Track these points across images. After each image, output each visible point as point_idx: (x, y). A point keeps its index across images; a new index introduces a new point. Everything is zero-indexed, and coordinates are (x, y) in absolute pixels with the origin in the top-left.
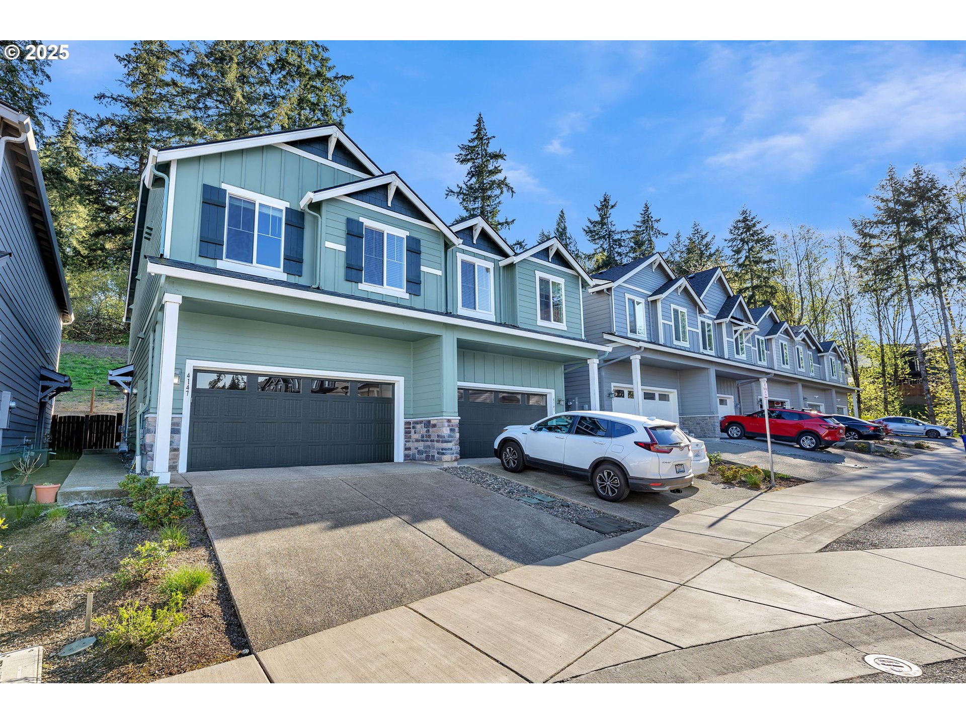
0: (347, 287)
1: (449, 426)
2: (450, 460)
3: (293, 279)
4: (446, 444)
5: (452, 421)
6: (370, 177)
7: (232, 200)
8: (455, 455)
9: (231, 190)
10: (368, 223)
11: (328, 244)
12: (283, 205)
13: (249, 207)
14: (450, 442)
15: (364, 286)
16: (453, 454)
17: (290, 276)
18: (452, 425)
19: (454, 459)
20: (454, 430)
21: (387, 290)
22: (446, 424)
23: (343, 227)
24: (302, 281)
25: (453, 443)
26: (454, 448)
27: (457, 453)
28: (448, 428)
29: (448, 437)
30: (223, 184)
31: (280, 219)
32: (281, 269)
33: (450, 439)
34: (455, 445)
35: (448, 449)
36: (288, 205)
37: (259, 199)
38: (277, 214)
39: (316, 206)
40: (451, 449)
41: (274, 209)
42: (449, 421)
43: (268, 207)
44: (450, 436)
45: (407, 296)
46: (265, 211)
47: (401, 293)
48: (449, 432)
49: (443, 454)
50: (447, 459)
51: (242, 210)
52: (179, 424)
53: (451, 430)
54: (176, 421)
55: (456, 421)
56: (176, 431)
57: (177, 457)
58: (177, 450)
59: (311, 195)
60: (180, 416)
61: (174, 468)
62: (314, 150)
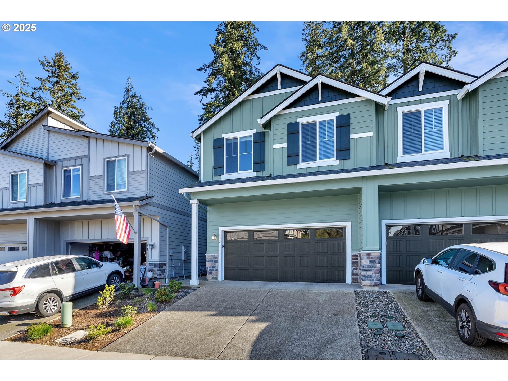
0: (290, 170)
1: (368, 258)
2: (369, 285)
3: (260, 174)
4: (365, 272)
5: (372, 254)
7: (228, 141)
8: (375, 281)
9: (226, 136)
10: (302, 121)
11: (275, 146)
12: (251, 133)
13: (235, 141)
15: (302, 166)
16: (373, 280)
17: (257, 173)
18: (372, 258)
19: (374, 285)
20: (375, 261)
21: (320, 163)
22: (365, 257)
23: (285, 131)
24: (266, 174)
25: (373, 272)
26: (374, 275)
27: (377, 280)
28: (368, 260)
29: (368, 267)
30: (222, 135)
31: (252, 140)
32: (253, 170)
33: (370, 269)
34: (375, 273)
35: (368, 276)
36: (255, 131)
37: (239, 135)
38: (249, 139)
39: (267, 125)
40: (371, 277)
41: (247, 137)
42: (369, 254)
43: (245, 137)
44: (369, 266)
45: (337, 162)
46: (243, 140)
47: (333, 162)
48: (368, 263)
49: (363, 280)
50: (365, 284)
51: (232, 144)
52: (217, 258)
53: (371, 261)
54: (216, 256)
55: (376, 254)
56: (216, 261)
57: (217, 273)
58: (217, 270)
59: (259, 121)
60: (217, 254)
61: (216, 278)
62: (270, 88)
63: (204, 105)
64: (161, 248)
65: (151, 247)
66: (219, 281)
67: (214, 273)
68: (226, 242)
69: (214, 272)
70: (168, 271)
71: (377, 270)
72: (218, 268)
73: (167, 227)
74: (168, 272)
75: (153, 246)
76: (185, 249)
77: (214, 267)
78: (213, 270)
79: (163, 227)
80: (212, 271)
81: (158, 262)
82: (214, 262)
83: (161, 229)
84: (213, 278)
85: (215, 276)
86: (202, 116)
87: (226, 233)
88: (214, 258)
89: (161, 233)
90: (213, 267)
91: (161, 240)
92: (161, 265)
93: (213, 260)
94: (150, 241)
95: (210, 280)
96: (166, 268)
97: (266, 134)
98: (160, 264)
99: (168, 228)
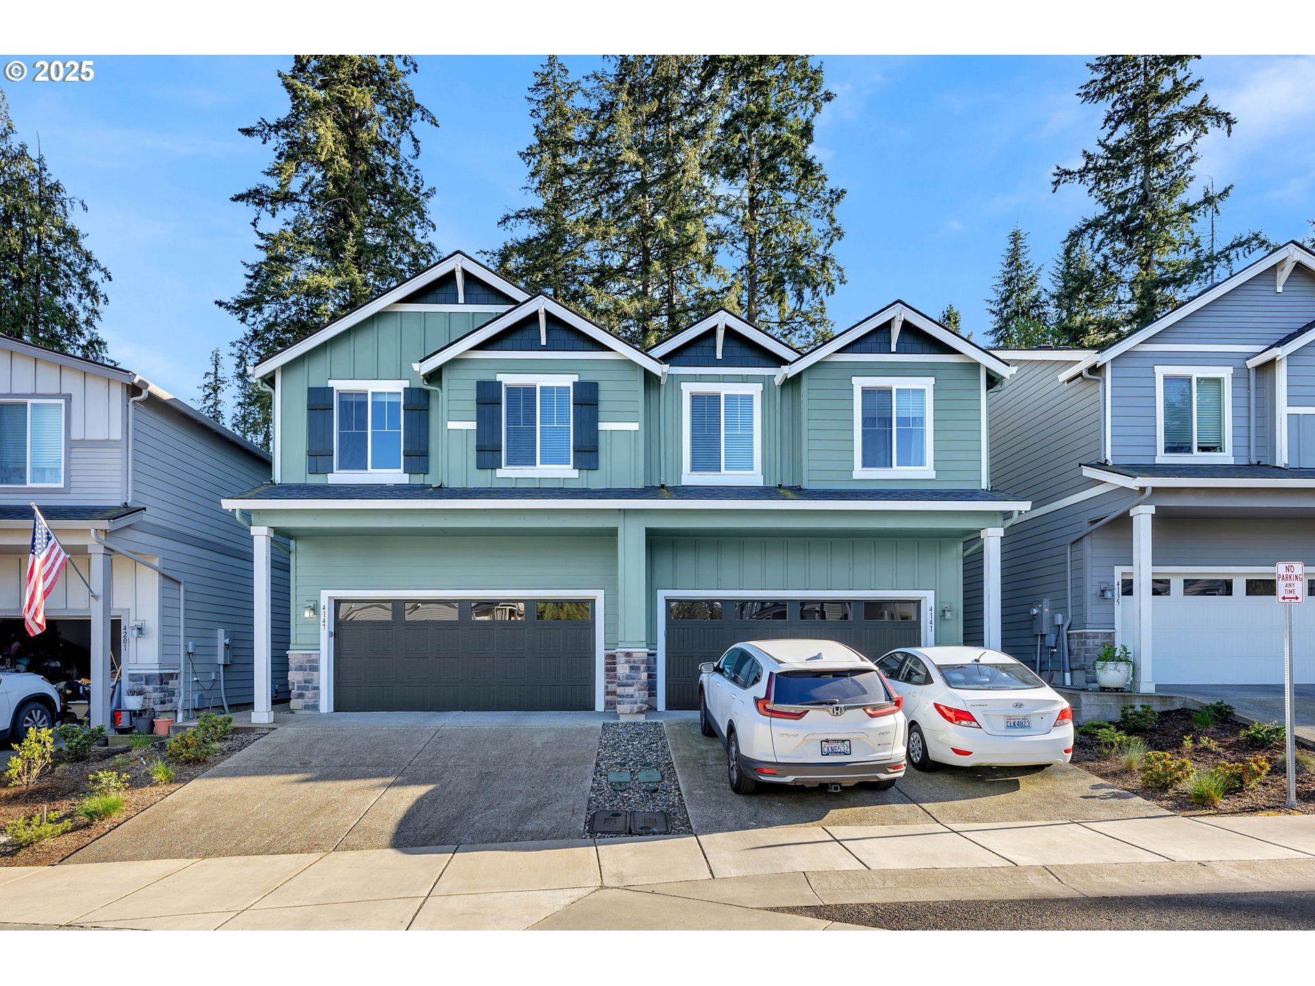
0: (481, 478)
1: (627, 662)
3: (418, 480)
4: (622, 688)
5: (634, 655)
6: (513, 306)
7: (343, 396)
8: (639, 705)
9: (339, 386)
10: (508, 379)
11: (452, 425)
12: (397, 386)
13: (361, 399)
14: (630, 685)
15: (505, 472)
16: (635, 703)
17: (412, 476)
18: (634, 662)
19: (636, 710)
20: (638, 668)
21: (542, 471)
22: (623, 659)
23: (472, 395)
24: (432, 480)
25: (635, 687)
26: (637, 694)
27: (642, 702)
28: (627, 666)
29: (627, 679)
30: (329, 379)
31: (400, 403)
32: (402, 469)
33: (630, 682)
34: (639, 690)
35: (627, 696)
36: (406, 384)
37: (371, 386)
38: (393, 400)
39: (434, 377)
40: (632, 696)
41: (389, 394)
42: (628, 655)
43: (384, 393)
44: (628, 677)
45: (575, 474)
46: (379, 399)
47: (567, 470)
48: (627, 671)
49: (618, 703)
50: (623, 711)
51: (354, 406)
52: (317, 661)
53: (632, 668)
54: (313, 657)
55: (640, 655)
56: (315, 669)
57: (317, 696)
58: (317, 688)
59: (416, 366)
60: (318, 652)
61: (315, 707)
62: (441, 296)
63: (262, 236)
64: (164, 636)
65: (135, 632)
66: (320, 714)
67: (310, 696)
68: (338, 623)
69: (308, 694)
70: (182, 693)
71: (642, 685)
72: (319, 683)
73: (179, 583)
74: (182, 696)
75: (140, 629)
76: (226, 637)
77: (310, 683)
78: (307, 689)
79: (169, 584)
80: (304, 692)
81: (158, 672)
82: (310, 670)
83: (162, 588)
84: (306, 707)
85: (311, 702)
86: (256, 269)
87: (338, 603)
88: (309, 661)
89: (163, 597)
90: (306, 682)
91: (162, 616)
92: (164, 679)
93: (308, 665)
94: (132, 617)
95: (298, 712)
96: (179, 685)
97: (432, 394)
98: (161, 675)
99: (182, 587)
